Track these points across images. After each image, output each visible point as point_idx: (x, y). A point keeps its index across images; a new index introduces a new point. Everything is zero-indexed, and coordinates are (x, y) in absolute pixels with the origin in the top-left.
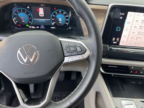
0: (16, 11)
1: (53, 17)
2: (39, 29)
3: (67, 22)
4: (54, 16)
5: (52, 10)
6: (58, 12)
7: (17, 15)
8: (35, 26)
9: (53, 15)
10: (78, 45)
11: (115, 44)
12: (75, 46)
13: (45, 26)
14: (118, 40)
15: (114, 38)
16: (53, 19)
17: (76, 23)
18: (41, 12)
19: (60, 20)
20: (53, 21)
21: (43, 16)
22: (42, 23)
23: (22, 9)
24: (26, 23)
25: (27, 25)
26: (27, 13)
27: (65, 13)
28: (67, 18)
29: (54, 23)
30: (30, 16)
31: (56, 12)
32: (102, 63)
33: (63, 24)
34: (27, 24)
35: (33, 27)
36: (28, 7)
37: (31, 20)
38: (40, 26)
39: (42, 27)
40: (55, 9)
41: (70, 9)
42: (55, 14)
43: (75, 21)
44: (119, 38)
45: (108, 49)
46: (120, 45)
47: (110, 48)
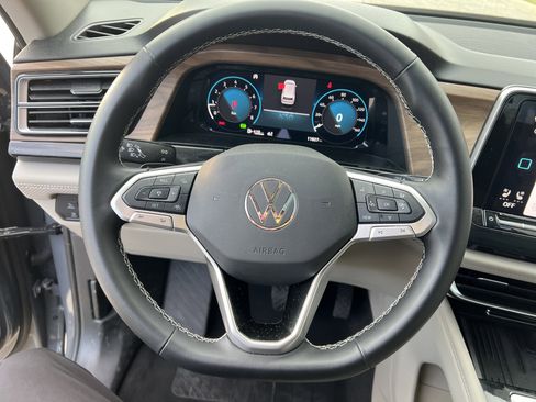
0: (222, 83)
1: (319, 109)
2: (274, 140)
3: (359, 125)
4: (322, 105)
5: (321, 89)
6: (337, 96)
7: (222, 95)
8: (265, 130)
9: (321, 102)
10: (402, 196)
11: (508, 210)
12: (393, 197)
13: (290, 132)
14: (520, 198)
15: (506, 190)
16: (318, 115)
17: (385, 134)
18: (289, 91)
19: (339, 118)
20: (317, 120)
21: (291, 103)
22: (285, 124)
23: (238, 80)
24: (240, 119)
25: (243, 126)
26: (250, 92)
27: (357, 100)
28: (361, 115)
29: (319, 125)
30: (255, 102)
31: (331, 94)
32: (463, 265)
33: (344, 132)
34: (243, 122)
35: (258, 133)
36: (256, 76)
37: (254, 113)
38: (276, 131)
39: (284, 134)
40: (330, 86)
41: (375, 91)
42: (326, 101)
43: (386, 127)
44: (523, 193)
45: (485, 223)
46: (525, 213)
47: (491, 219)
